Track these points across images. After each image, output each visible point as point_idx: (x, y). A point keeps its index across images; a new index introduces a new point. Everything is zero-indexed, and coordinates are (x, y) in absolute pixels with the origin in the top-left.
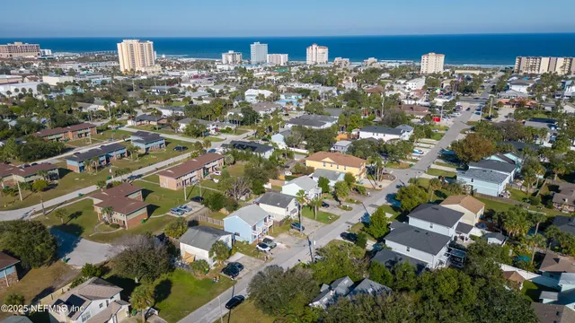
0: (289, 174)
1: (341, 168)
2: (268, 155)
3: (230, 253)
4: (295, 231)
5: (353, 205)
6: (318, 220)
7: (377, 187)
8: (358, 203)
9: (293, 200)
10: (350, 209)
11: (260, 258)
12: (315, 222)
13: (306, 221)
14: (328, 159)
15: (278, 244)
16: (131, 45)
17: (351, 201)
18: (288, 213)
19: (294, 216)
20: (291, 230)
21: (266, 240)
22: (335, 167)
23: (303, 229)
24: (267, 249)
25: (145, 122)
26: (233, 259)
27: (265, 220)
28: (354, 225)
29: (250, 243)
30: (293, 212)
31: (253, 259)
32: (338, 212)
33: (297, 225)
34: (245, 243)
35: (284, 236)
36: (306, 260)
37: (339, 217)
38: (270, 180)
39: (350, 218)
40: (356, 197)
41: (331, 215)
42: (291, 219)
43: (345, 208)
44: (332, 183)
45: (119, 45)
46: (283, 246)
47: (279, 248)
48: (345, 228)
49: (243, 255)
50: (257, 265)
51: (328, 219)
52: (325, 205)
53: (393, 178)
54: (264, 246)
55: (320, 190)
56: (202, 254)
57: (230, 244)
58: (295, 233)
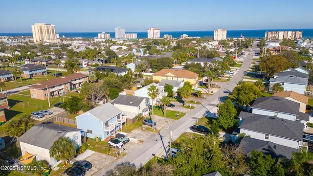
0: (139, 86)
1: (180, 79)
2: (123, 74)
3: (78, 151)
4: (147, 126)
5: (195, 105)
6: (167, 117)
7: (209, 93)
8: (197, 103)
9: (144, 101)
10: (193, 108)
11: (112, 155)
12: (164, 118)
13: (156, 118)
14: (170, 74)
15: (131, 139)
16: (41, 27)
17: (192, 102)
18: (140, 111)
19: (146, 115)
20: (143, 126)
21: (119, 136)
22: (175, 79)
23: (155, 124)
24: (119, 145)
25: (38, 62)
26: (81, 158)
27: (118, 117)
28: (200, 120)
29: (103, 139)
30: (144, 111)
31: (104, 155)
32: (183, 110)
33: (149, 121)
34: (97, 140)
35: (136, 131)
36: (161, 154)
37: (185, 114)
38: (125, 90)
39: (195, 114)
40: (196, 100)
41: (178, 112)
42: (143, 117)
43: (188, 107)
44: (175, 90)
45: (33, 26)
46: (136, 140)
47: (132, 143)
48: (192, 123)
49: (94, 152)
50: (107, 162)
51: (176, 116)
52: (172, 105)
53: (218, 87)
54: (116, 142)
55: (166, 94)
56: (43, 154)
57: (79, 142)
58: (147, 129)
